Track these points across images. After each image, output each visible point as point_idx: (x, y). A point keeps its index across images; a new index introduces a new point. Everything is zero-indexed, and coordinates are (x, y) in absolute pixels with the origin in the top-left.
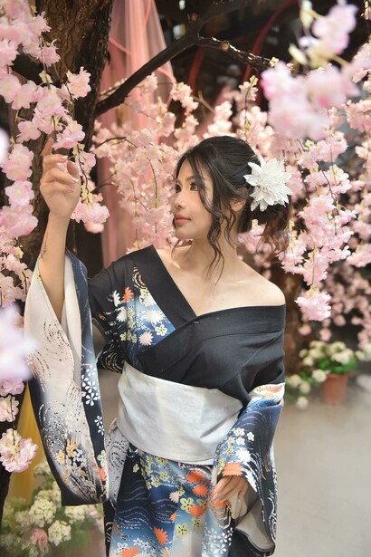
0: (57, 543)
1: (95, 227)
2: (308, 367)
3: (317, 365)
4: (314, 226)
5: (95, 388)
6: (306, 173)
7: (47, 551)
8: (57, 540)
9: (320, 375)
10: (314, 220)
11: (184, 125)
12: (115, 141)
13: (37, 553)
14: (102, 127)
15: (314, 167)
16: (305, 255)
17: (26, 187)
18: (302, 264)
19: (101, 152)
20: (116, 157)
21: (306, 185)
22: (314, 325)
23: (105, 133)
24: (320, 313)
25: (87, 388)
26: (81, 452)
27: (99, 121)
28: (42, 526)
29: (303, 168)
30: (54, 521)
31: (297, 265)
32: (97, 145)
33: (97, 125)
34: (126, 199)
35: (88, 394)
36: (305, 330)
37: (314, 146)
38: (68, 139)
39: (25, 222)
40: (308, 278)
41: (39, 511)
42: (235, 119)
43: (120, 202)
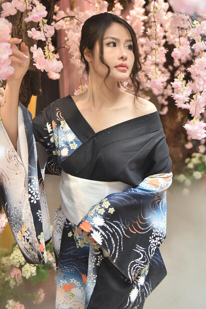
0: (27, 278)
1: (55, 76)
2: (190, 169)
3: (196, 168)
4: (198, 77)
5: (37, 192)
6: (193, 42)
7: (21, 282)
8: (27, 275)
9: (198, 175)
10: (198, 73)
11: (113, 9)
12: (68, 19)
13: (15, 283)
14: (60, 10)
15: (198, 38)
16: (191, 96)
17: (7, 47)
18: (189, 103)
19: (59, 25)
20: (68, 30)
21: (193, 51)
22: (194, 142)
23: (62, 14)
24: (199, 135)
25: (32, 192)
26: (29, 233)
27: (58, 6)
28: (18, 266)
29: (191, 39)
30: (25, 264)
31: (185, 103)
32: (56, 21)
33: (56, 8)
34: (75, 57)
35: (32, 196)
36: (189, 146)
37: (199, 24)
38: (35, 15)
39: (6, 70)
40: (192, 112)
41: (16, 257)
42: (147, 7)
43: (70, 59)
